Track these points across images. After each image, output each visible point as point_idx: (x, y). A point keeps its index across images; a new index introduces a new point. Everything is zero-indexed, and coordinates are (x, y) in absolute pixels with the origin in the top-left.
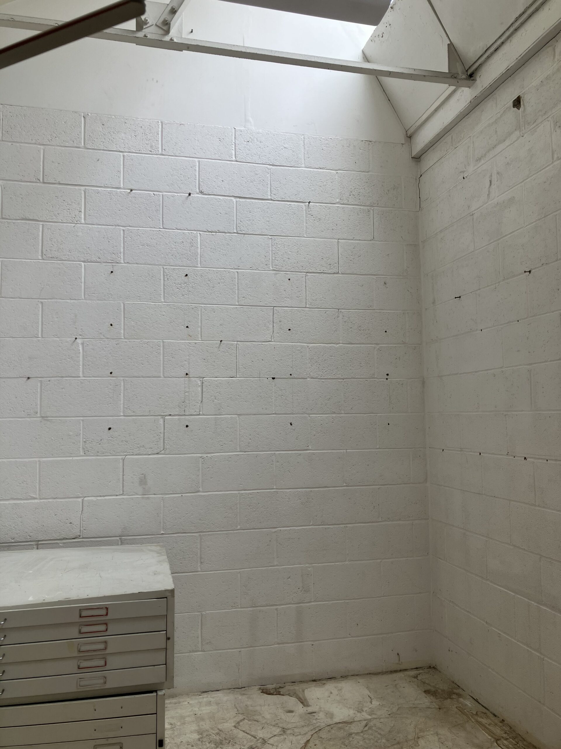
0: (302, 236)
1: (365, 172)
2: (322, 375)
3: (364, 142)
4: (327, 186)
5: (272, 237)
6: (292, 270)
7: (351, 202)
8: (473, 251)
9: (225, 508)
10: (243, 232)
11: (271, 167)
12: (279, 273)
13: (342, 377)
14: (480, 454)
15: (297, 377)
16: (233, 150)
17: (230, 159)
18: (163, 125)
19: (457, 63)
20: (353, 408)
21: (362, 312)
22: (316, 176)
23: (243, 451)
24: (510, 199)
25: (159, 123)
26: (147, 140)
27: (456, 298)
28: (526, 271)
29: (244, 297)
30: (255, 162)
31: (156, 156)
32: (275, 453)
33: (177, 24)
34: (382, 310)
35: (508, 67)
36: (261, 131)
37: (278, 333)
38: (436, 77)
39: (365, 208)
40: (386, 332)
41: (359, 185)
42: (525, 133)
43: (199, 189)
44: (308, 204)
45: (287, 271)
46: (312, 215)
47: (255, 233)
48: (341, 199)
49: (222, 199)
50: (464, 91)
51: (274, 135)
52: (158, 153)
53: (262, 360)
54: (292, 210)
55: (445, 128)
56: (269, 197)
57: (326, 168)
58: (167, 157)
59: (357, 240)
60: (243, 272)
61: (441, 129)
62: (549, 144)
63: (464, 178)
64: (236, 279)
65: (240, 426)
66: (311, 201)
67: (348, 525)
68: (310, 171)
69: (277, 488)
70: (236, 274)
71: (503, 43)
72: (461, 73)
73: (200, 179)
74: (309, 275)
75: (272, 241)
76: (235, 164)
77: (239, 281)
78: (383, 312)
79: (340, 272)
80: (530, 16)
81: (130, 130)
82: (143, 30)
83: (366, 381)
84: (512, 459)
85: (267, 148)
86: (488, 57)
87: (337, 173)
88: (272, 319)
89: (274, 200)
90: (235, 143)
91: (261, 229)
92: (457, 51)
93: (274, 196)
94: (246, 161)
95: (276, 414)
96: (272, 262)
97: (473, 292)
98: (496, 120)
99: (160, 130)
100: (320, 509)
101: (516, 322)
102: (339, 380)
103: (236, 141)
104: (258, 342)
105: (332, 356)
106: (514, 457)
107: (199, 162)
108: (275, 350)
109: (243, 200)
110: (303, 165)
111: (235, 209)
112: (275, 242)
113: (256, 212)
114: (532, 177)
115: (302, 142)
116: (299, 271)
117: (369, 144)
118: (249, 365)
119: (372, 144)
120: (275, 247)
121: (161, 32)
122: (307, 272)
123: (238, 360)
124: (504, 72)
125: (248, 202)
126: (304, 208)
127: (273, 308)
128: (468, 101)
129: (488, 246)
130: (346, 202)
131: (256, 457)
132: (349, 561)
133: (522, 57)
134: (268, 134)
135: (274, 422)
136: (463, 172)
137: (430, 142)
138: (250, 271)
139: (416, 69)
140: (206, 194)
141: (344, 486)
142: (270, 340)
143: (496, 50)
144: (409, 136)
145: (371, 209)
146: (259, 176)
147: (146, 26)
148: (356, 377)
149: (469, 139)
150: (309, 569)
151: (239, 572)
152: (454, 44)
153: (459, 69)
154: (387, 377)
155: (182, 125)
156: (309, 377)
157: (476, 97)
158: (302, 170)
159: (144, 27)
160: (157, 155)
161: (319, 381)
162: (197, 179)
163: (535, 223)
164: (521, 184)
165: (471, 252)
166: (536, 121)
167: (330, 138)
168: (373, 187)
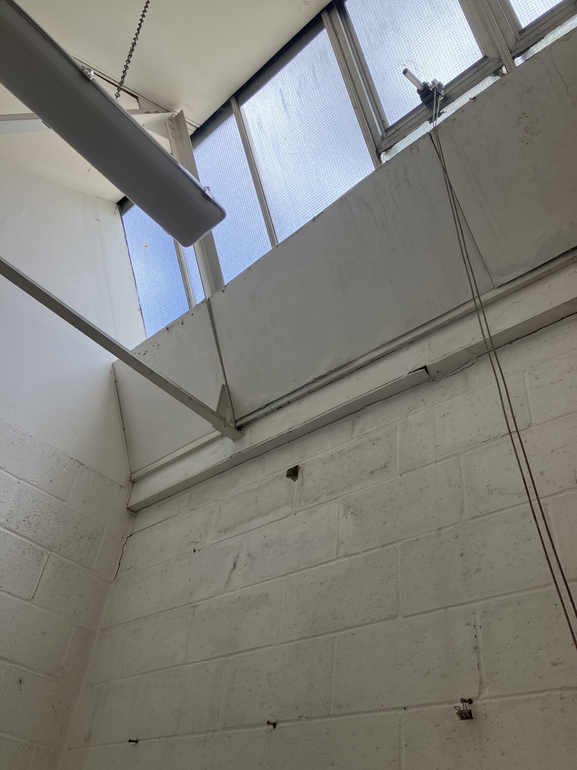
1: (58, 499)
3: (74, 461)
7: (21, 531)
8: (181, 665)
19: (228, 408)
24: (260, 595)
27: (130, 741)
28: (268, 722)
35: (292, 427)
39: (38, 547)
41: (43, 512)
42: (299, 512)
48: (7, 520)
50: (228, 442)
55: (186, 482)
61: (180, 480)
62: (334, 532)
63: (194, 551)
71: (289, 403)
72: (229, 421)
80: (331, 382)
86: (267, 414)
87: (19, 483)
92: (231, 395)
97: (162, 737)
98: (259, 487)
117: (79, 467)
119: (83, 468)
124: (285, 433)
128: (228, 456)
129: (208, 661)
130: (13, 527)
133: (312, 422)
136: (196, 543)
139: (182, 388)
143: (280, 408)
144: (134, 479)
145: (47, 553)
149: (216, 501)
152: (229, 387)
153: (229, 416)
157: (239, 453)
163: (296, 642)
164: (282, 578)
165: (178, 665)
166: (318, 499)
167: (30, 434)
168: (62, 523)
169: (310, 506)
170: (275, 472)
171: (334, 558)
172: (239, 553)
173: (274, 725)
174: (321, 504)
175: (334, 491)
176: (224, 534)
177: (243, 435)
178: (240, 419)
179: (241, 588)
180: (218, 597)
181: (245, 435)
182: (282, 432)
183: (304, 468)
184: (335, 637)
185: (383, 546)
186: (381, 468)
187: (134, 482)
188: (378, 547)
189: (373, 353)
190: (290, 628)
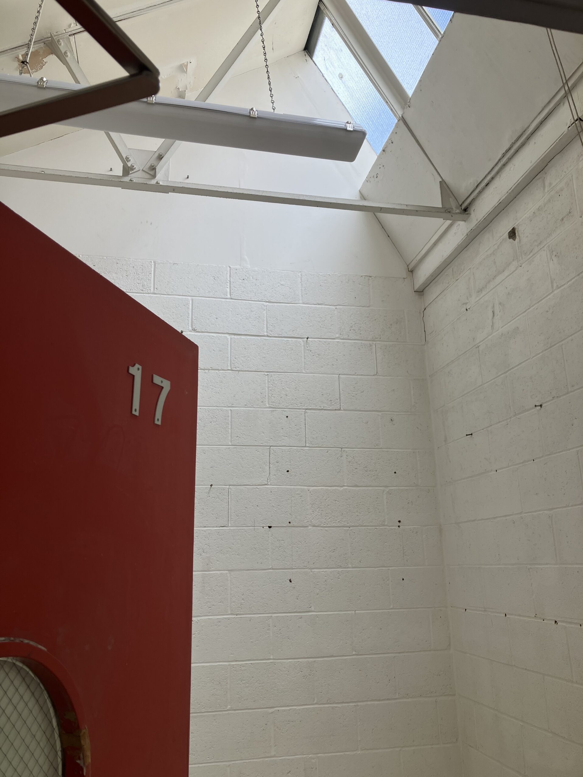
0: (301, 372)
1: (365, 307)
2: (325, 522)
3: (364, 277)
4: (326, 321)
5: (269, 373)
6: (289, 407)
7: (352, 337)
8: (481, 385)
9: (213, 683)
10: (238, 369)
11: (267, 304)
12: (276, 410)
13: (348, 525)
14: (506, 615)
15: (297, 525)
16: (228, 288)
17: (224, 297)
18: (156, 265)
19: (450, 199)
20: (361, 561)
21: (367, 451)
22: (314, 312)
23: (235, 613)
24: (514, 329)
25: (152, 263)
26: (138, 280)
27: (467, 435)
28: (537, 405)
29: (238, 437)
30: (250, 299)
31: (147, 295)
32: (271, 616)
33: (163, 168)
34: (390, 448)
35: (500, 200)
36: (256, 269)
37: (275, 475)
38: (429, 211)
39: (366, 342)
40: (395, 473)
41: (359, 320)
42: (523, 263)
43: (192, 326)
44: (306, 339)
45: (285, 408)
46: (311, 351)
47: (250, 370)
48: (340, 334)
49: (215, 336)
50: (460, 224)
51: (270, 273)
52: (150, 292)
53: (257, 506)
54: (290, 346)
55: (445, 261)
56: (266, 334)
57: (324, 304)
58: (159, 295)
59: (360, 375)
60: (238, 410)
61: (441, 262)
62: (548, 273)
63: (467, 310)
64: (230, 418)
65: (232, 584)
66: (309, 337)
67: (359, 704)
68: (308, 307)
69: (275, 658)
70: (230, 412)
71: (493, 178)
72: (455, 208)
73: (193, 317)
74: (308, 412)
75: (268, 377)
76: (230, 301)
77: (233, 419)
78: (392, 451)
79: (342, 409)
80: (517, 151)
81: (121, 270)
82: (130, 176)
83: (376, 529)
84: (541, 622)
85: (263, 285)
86: (480, 192)
87: (336, 308)
88: (268, 460)
89: (271, 337)
90: (230, 282)
91: (257, 365)
92: (449, 187)
93: (271, 332)
94: (241, 298)
95: (273, 569)
96: (269, 399)
97: (485, 428)
98: (494, 251)
99: (153, 269)
100: (325, 684)
101: (531, 462)
102: (345, 528)
103: (231, 279)
104: (253, 485)
105: (336, 501)
106: (544, 620)
107: (192, 300)
108: (271, 494)
109: (239, 337)
110: (301, 302)
111: (229, 346)
112: (272, 378)
113: (251, 348)
114: (534, 307)
115: (299, 279)
116: (298, 408)
117: (369, 279)
118: (243, 512)
119: (372, 279)
120: (272, 383)
121: (148, 176)
122: (307, 409)
123: (229, 507)
124: (496, 205)
125: (242, 338)
126: (302, 344)
127: (269, 447)
128: (465, 234)
129: (496, 379)
130: (346, 337)
131: (250, 620)
132: (362, 750)
133: (512, 190)
134: (265, 272)
135: (270, 578)
136: (466, 304)
137: (432, 275)
138: (245, 408)
139: (408, 205)
140: (199, 332)
141: (354, 655)
142: (266, 483)
143: (487, 185)
144: (411, 270)
145: (373, 343)
146: (254, 312)
147: (133, 172)
148: (365, 524)
149: (469, 270)
150: (313, 761)
151: (229, 766)
152: (445, 181)
153: (453, 204)
154: (399, 524)
155: (175, 265)
156: (310, 525)
157: (472, 230)
158: (300, 306)
159: (131, 172)
160: (149, 293)
161: (322, 530)
162: (190, 316)
163: (541, 354)
164: (524, 314)
165: (479, 386)
166: (533, 251)
167: (329, 274)
168: (374, 321)
169: (529, 257)
170: (501, 237)
171: (551, 291)
172: (494, 304)
173: (541, 406)
174: (535, 254)
175: (541, 242)
176: (481, 293)
177: (470, 214)
178: (463, 203)
179: (502, 328)
180: (490, 337)
181: (471, 214)
182: (495, 205)
183: (518, 229)
184: (562, 345)
185: (579, 275)
186: (568, 215)
187: (412, 271)
189: (539, 117)
190: (536, 346)
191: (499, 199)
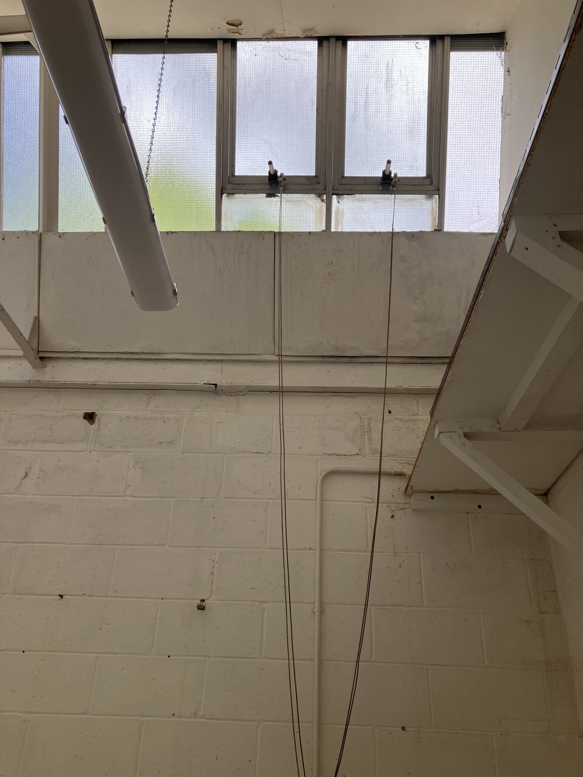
19: (35, 339)
24: (54, 505)
28: (55, 594)
42: (94, 451)
62: (124, 477)
71: (96, 359)
86: (72, 359)
98: (55, 417)
101: (19, 653)
128: (27, 379)
143: (86, 359)
152: (40, 321)
153: (34, 345)
157: (39, 381)
163: (83, 546)
164: (74, 497)
166: (112, 447)
169: (104, 450)
170: (71, 410)
171: (122, 495)
172: (31, 466)
173: (61, 596)
176: (15, 445)
177: (44, 366)
178: (44, 351)
179: (33, 495)
180: (7, 495)
181: (47, 367)
184: (117, 548)
186: (168, 443)
188: (158, 497)
191: (97, 381)
